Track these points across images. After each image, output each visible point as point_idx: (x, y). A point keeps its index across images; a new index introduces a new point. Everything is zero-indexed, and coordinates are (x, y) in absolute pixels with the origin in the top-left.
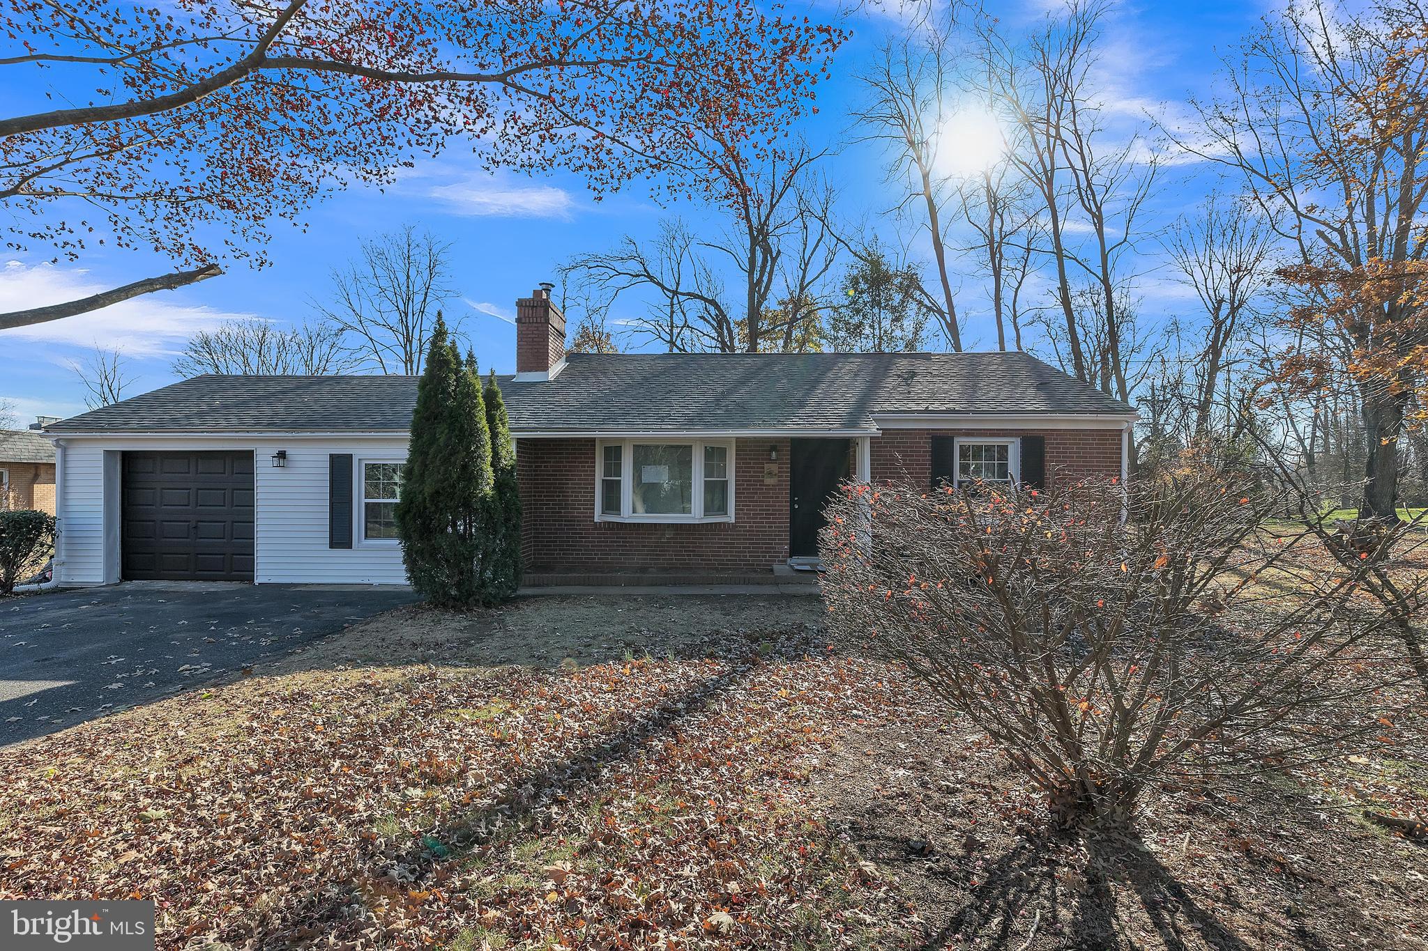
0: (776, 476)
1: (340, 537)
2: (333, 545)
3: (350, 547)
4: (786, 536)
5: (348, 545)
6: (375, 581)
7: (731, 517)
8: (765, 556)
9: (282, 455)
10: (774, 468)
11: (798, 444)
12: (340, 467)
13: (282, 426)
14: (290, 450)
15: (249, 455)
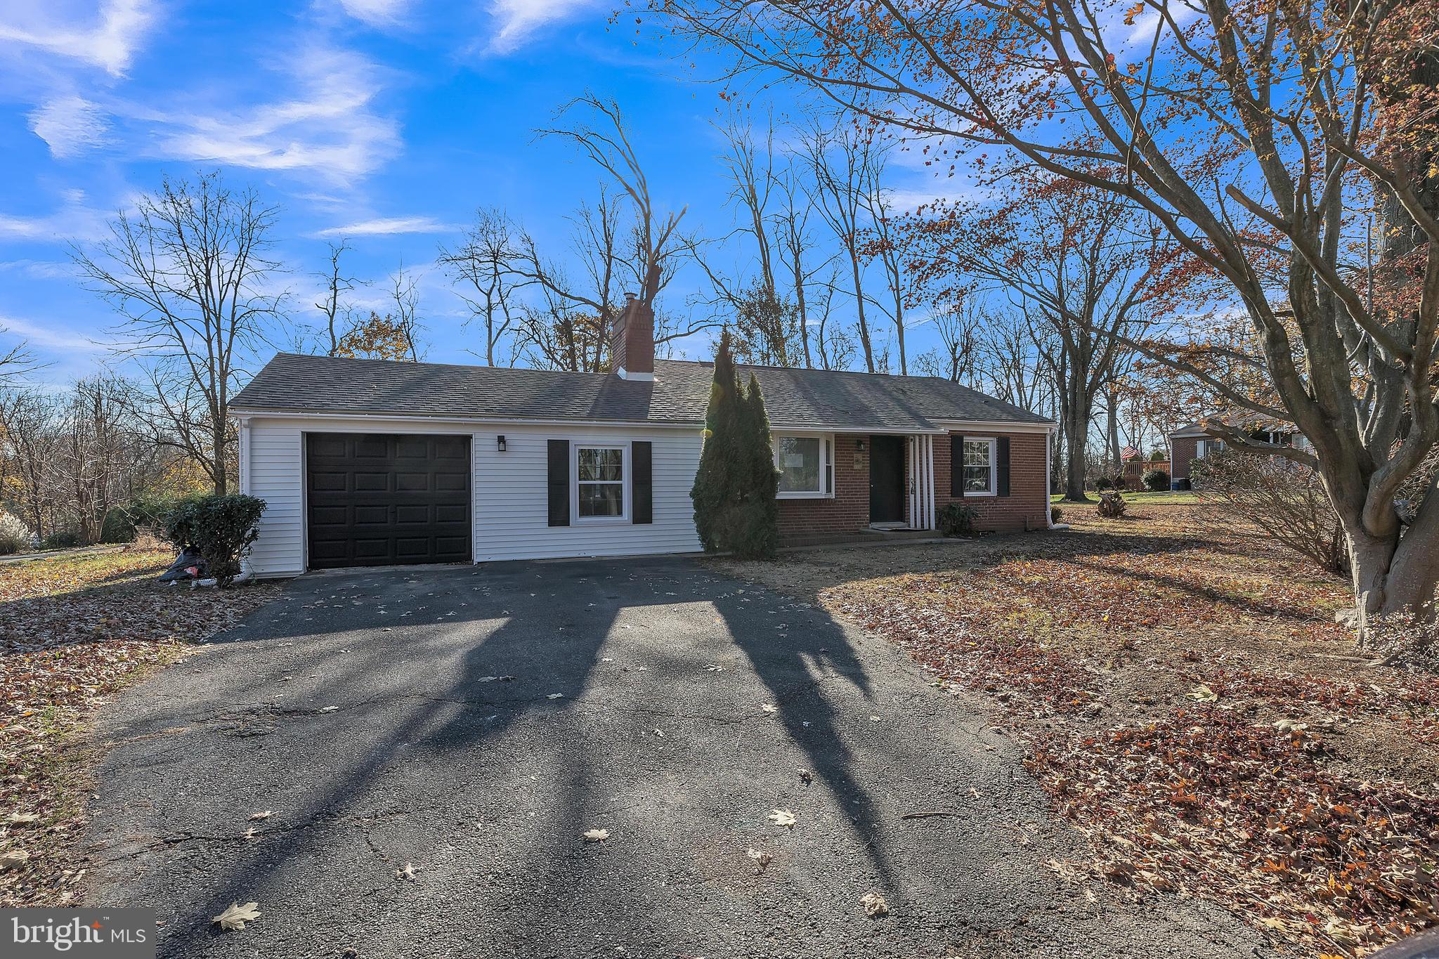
0: (861, 463)
1: (558, 516)
2: (552, 523)
3: (568, 524)
4: (867, 508)
5: (566, 523)
6: (593, 554)
7: (833, 495)
8: (854, 523)
9: (501, 440)
10: (859, 456)
11: (874, 438)
12: (558, 452)
13: (503, 412)
14: (509, 436)
15: (467, 439)
